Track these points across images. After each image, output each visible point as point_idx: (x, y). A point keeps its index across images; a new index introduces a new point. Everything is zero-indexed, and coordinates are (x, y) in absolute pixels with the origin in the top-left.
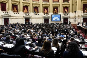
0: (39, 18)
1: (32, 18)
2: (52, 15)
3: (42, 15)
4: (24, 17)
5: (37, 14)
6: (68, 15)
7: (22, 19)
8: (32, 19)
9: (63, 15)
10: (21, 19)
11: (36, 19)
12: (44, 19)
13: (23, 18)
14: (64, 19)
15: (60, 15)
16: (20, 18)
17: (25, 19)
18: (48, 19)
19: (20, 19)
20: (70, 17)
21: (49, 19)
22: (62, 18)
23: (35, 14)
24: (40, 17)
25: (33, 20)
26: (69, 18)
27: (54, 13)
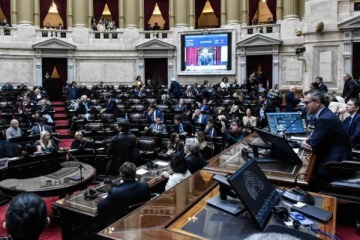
0: (117, 55)
1: (82, 54)
2: (183, 37)
3: (134, 40)
4: (34, 49)
5: (106, 36)
6: (269, 35)
7: (27, 58)
8: (78, 60)
9: (245, 36)
10: (20, 63)
11: (104, 63)
12: (142, 64)
13: (32, 54)
14: (249, 59)
15: (230, 35)
16: (11, 53)
17: (40, 63)
18: (165, 60)
19: (15, 58)
20: (285, 43)
21: (170, 63)
22: (239, 52)
23: (97, 36)
24: (123, 48)
25: (83, 65)
26: (275, 51)
27: (197, 27)
